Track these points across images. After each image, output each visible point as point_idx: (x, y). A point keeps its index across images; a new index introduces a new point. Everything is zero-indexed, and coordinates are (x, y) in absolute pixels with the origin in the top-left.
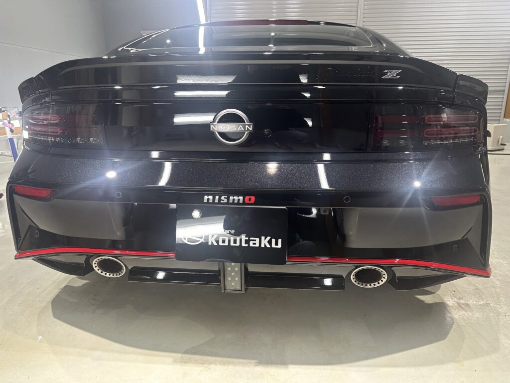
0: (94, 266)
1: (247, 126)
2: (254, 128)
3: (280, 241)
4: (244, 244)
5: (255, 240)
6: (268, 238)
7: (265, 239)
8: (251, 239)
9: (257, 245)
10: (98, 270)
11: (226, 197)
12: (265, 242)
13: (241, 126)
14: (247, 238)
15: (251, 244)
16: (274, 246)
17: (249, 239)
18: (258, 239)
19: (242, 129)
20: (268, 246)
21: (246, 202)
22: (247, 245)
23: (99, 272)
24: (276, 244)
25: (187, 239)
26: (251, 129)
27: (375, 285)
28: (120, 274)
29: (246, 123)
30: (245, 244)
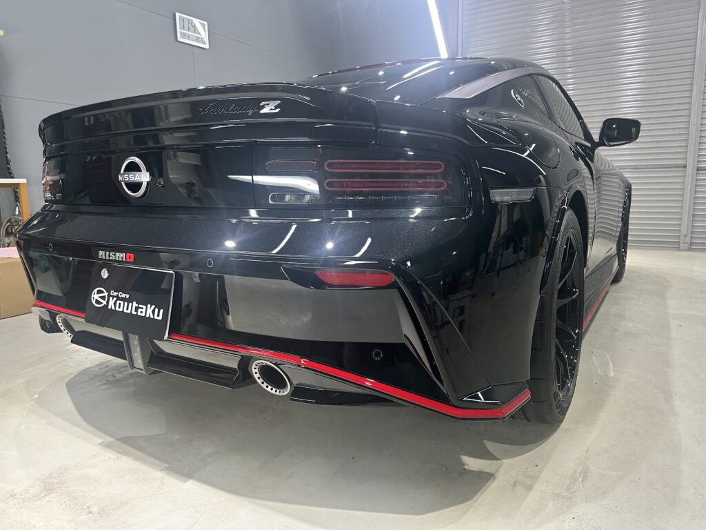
1: (142, 175)
5: (142, 308)
7: (151, 307)
8: (140, 306)
11: (114, 253)
12: (150, 311)
14: (137, 305)
15: (139, 313)
16: (156, 317)
20: (152, 316)
24: (158, 315)
25: (95, 300)
29: (143, 172)
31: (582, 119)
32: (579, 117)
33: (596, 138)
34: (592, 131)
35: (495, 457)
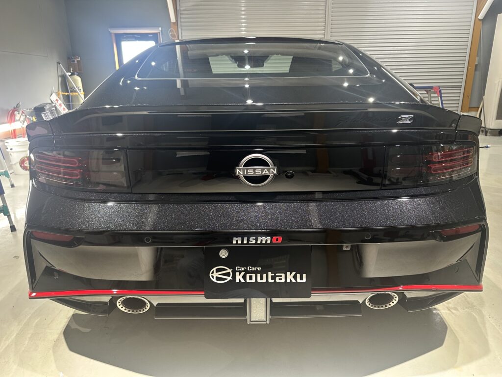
0: (118, 304)
1: (271, 170)
2: (278, 171)
3: (304, 275)
4: (270, 280)
5: (281, 276)
6: (294, 273)
7: (290, 274)
8: (277, 275)
9: (283, 280)
10: (122, 307)
11: (254, 238)
12: (290, 277)
13: (266, 170)
14: (273, 275)
15: (277, 280)
16: (299, 280)
17: (275, 275)
18: (283, 275)
19: (267, 172)
20: (293, 280)
21: (273, 242)
22: (273, 281)
23: (123, 309)
24: (301, 278)
25: (215, 278)
26: (275, 172)
27: (386, 306)
28: (143, 310)
29: (271, 167)
30: (272, 279)
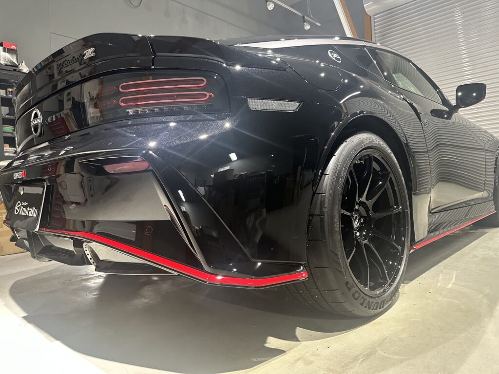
5: (31, 211)
6: (34, 209)
9: (31, 214)
26: (40, 122)
31: (439, 89)
32: (436, 87)
33: (453, 102)
34: (449, 98)
35: (298, 339)
